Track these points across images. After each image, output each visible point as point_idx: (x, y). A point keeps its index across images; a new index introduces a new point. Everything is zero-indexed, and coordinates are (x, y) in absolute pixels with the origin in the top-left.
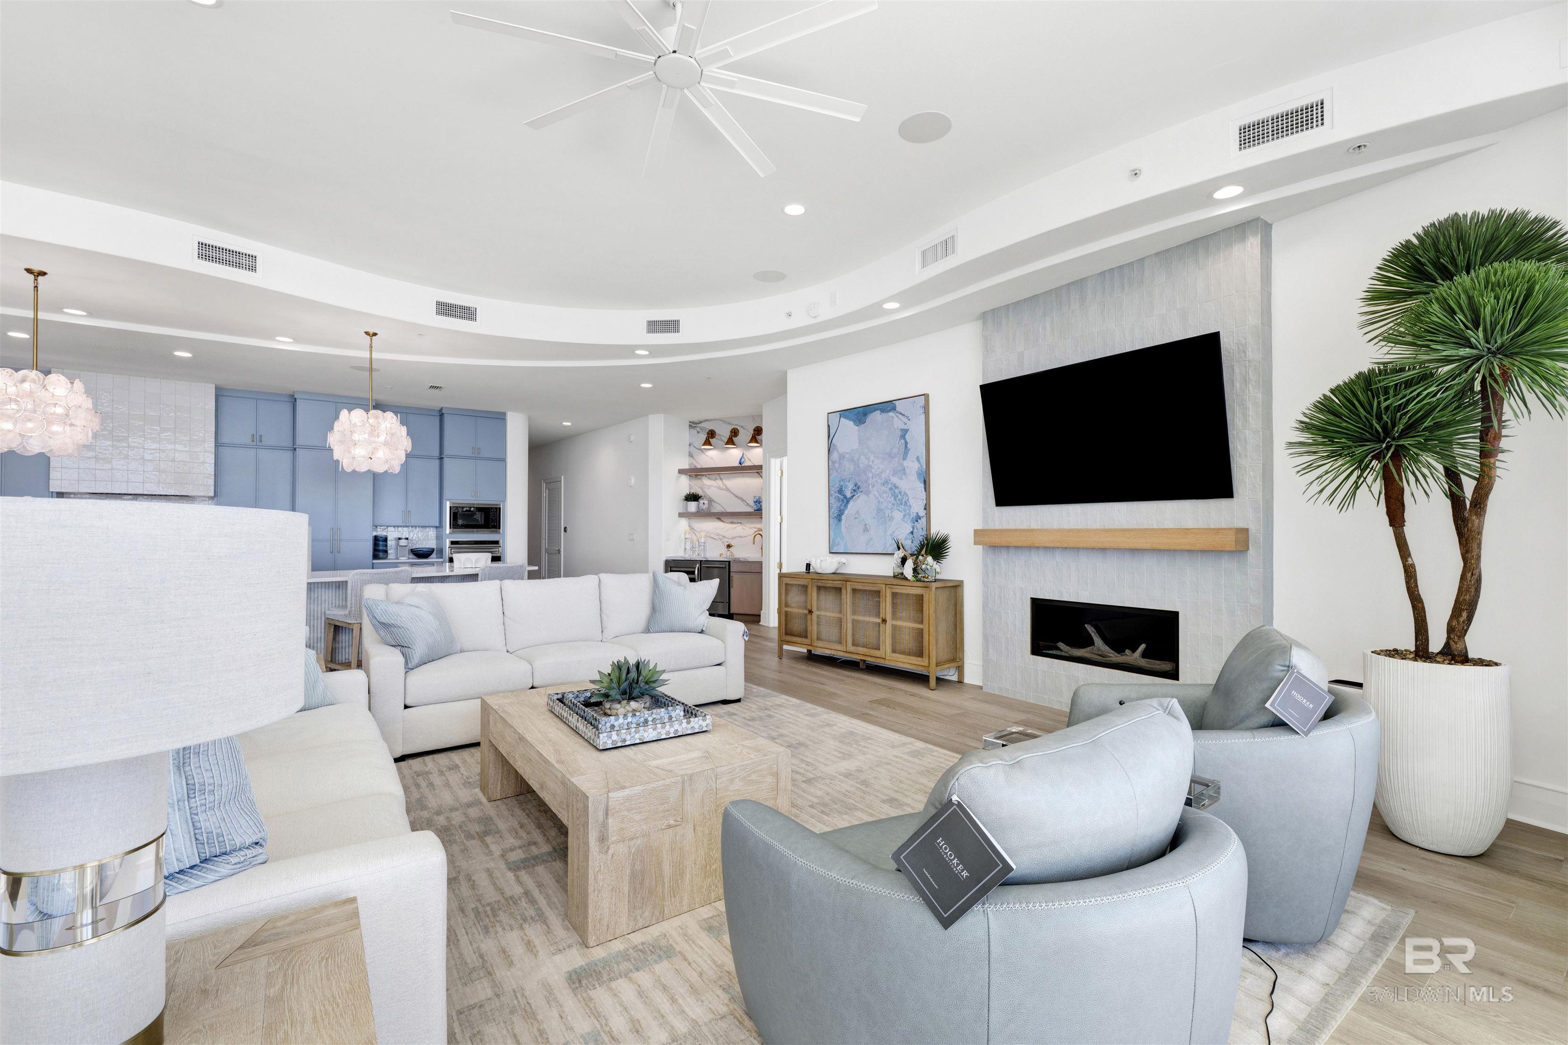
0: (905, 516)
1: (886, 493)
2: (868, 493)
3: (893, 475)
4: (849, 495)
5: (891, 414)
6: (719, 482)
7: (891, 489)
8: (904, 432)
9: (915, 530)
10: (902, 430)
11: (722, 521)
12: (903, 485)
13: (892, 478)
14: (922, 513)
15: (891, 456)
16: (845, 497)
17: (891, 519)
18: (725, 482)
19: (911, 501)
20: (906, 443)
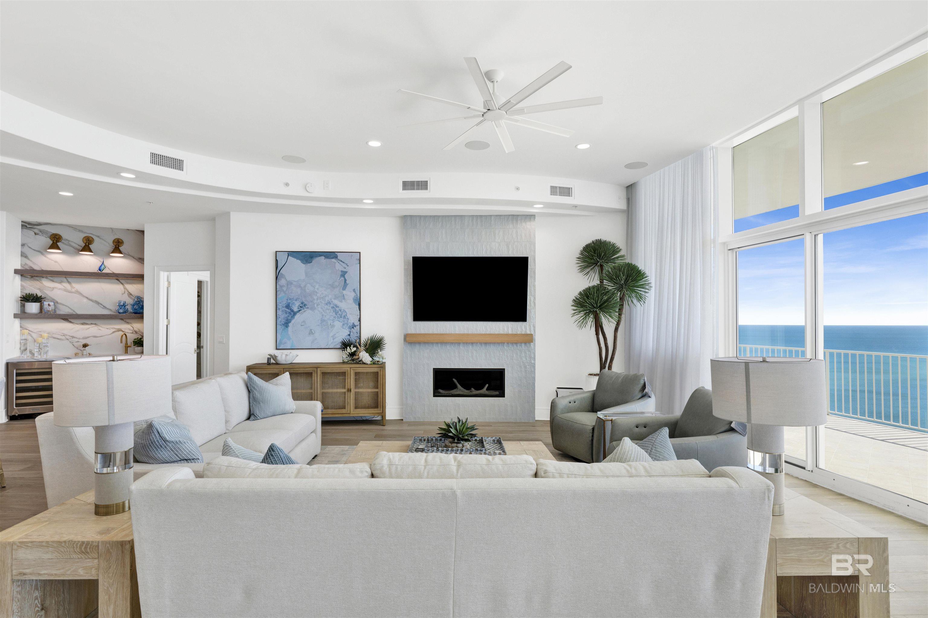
0: (343, 324)
1: (328, 310)
2: (313, 309)
3: (334, 299)
4: (295, 309)
5: (333, 260)
6: (67, 285)
7: (333, 307)
8: (343, 274)
9: (352, 334)
10: (342, 271)
11: (71, 322)
12: (343, 305)
13: (333, 300)
14: (357, 323)
15: (333, 287)
16: (292, 311)
17: (333, 326)
18: (74, 285)
19: (349, 316)
20: (345, 280)
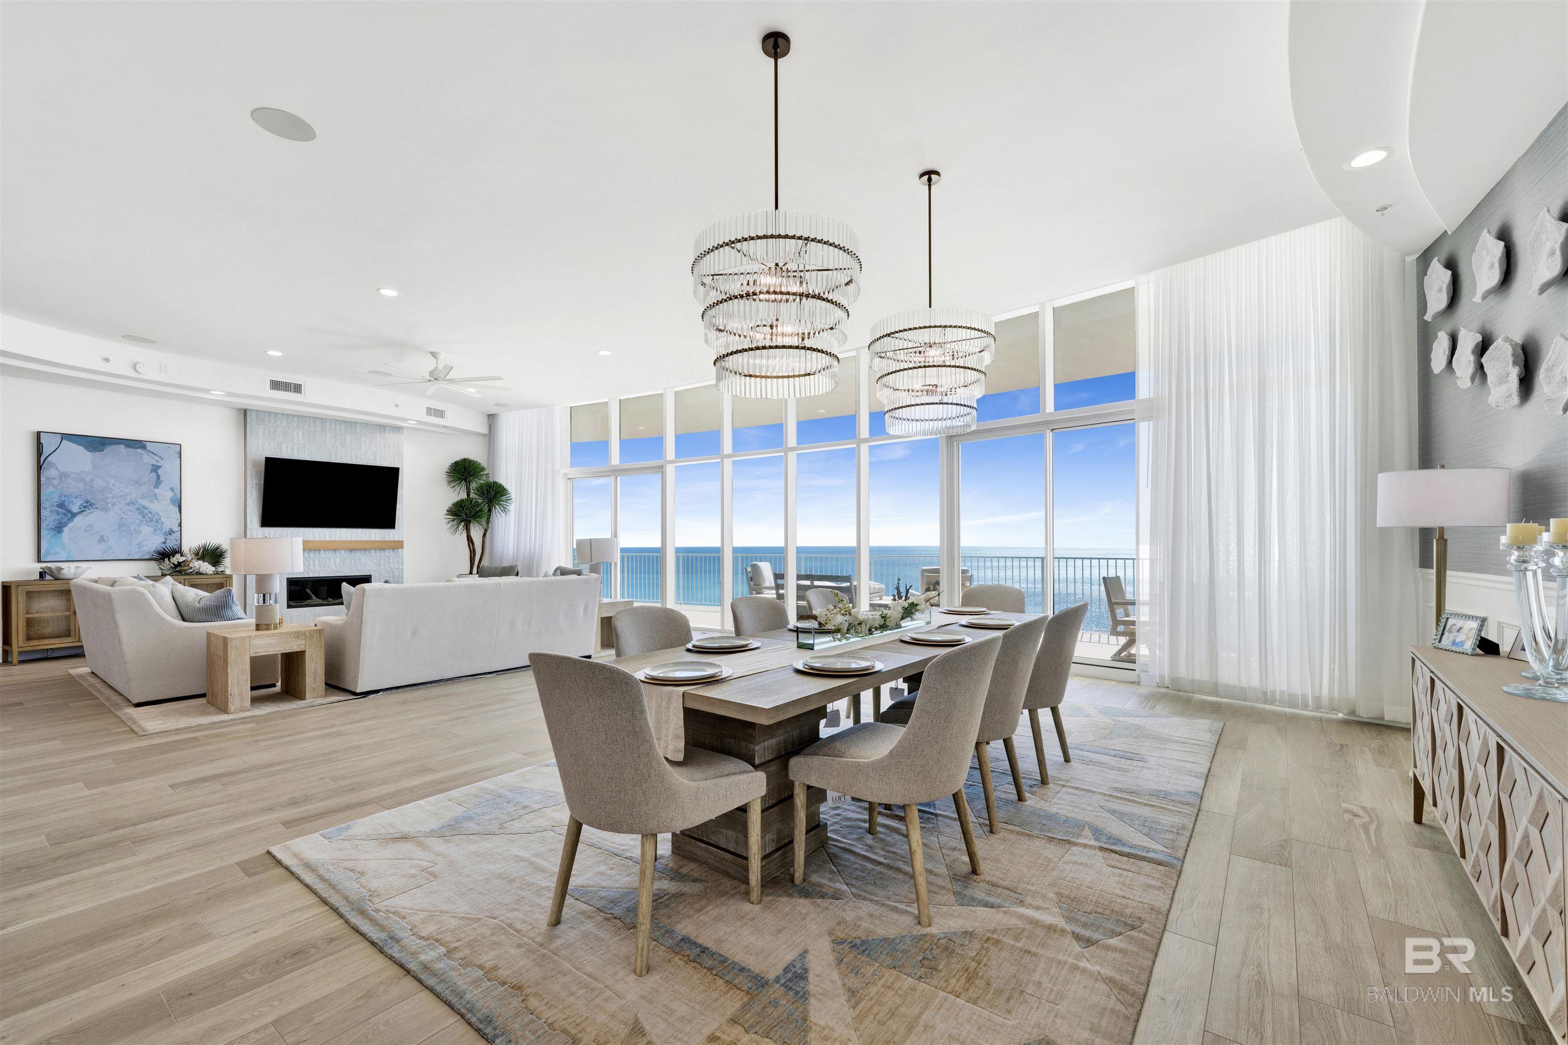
0: (156, 530)
1: (131, 511)
2: (105, 509)
3: (141, 498)
4: (75, 509)
5: (140, 451)
7: (137, 509)
8: (155, 469)
9: (168, 541)
10: (153, 465)
12: (154, 507)
13: (138, 499)
14: (176, 528)
15: (138, 483)
16: (69, 512)
17: (138, 532)
19: (163, 519)
20: (158, 477)
